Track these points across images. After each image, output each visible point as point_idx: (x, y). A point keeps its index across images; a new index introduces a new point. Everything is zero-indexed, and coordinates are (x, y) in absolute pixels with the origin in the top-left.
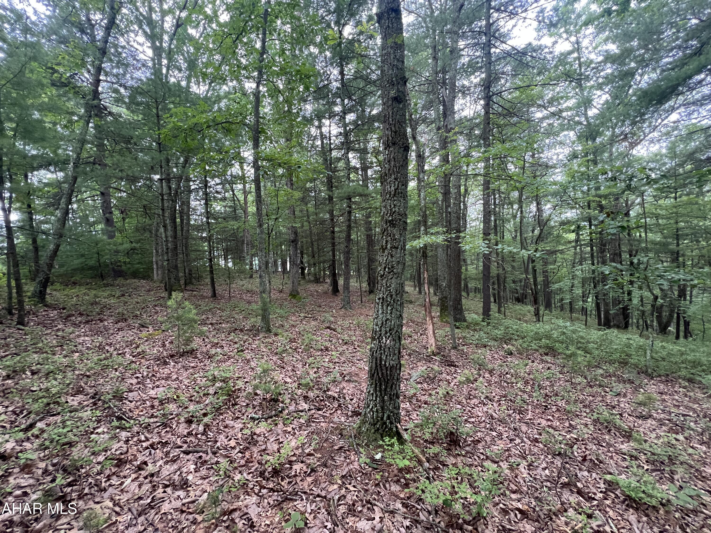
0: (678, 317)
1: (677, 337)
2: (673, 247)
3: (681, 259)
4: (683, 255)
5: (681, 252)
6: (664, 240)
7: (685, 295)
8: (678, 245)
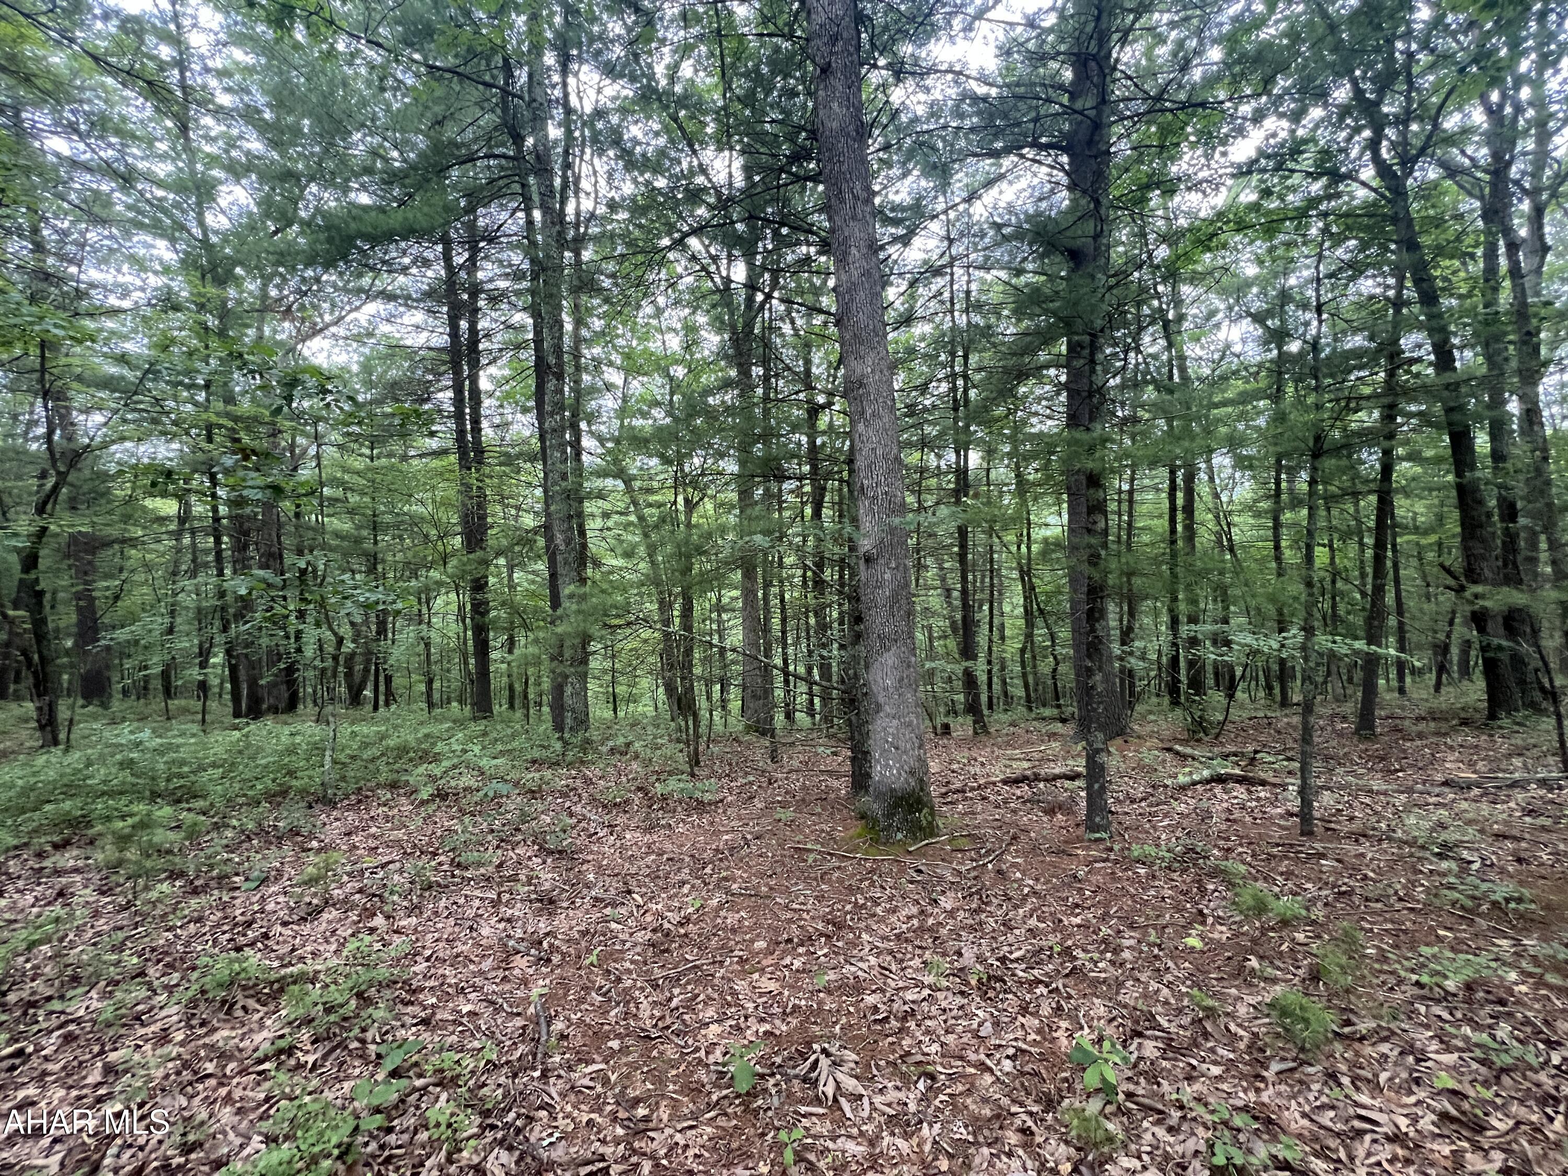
0: (377, 670)
1: (376, 708)
2: (368, 545)
3: (380, 568)
4: (383, 561)
5: (380, 556)
6: (356, 533)
7: (386, 630)
8: (376, 542)
